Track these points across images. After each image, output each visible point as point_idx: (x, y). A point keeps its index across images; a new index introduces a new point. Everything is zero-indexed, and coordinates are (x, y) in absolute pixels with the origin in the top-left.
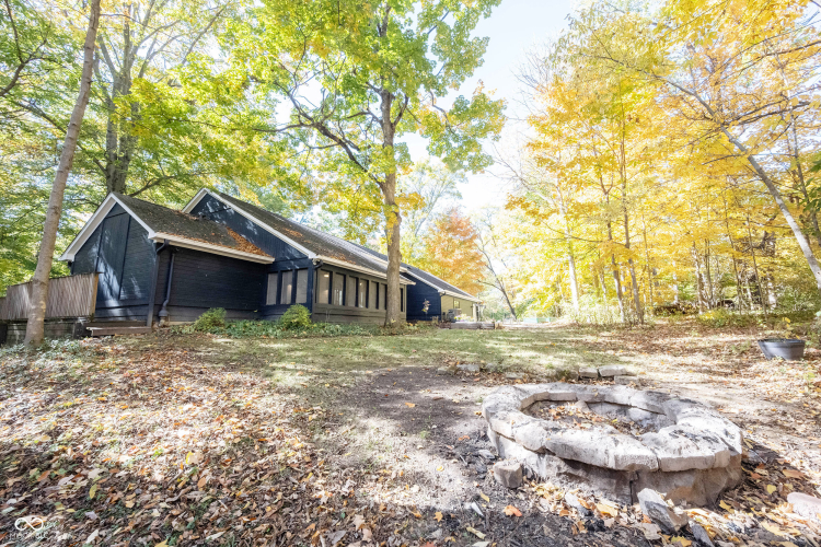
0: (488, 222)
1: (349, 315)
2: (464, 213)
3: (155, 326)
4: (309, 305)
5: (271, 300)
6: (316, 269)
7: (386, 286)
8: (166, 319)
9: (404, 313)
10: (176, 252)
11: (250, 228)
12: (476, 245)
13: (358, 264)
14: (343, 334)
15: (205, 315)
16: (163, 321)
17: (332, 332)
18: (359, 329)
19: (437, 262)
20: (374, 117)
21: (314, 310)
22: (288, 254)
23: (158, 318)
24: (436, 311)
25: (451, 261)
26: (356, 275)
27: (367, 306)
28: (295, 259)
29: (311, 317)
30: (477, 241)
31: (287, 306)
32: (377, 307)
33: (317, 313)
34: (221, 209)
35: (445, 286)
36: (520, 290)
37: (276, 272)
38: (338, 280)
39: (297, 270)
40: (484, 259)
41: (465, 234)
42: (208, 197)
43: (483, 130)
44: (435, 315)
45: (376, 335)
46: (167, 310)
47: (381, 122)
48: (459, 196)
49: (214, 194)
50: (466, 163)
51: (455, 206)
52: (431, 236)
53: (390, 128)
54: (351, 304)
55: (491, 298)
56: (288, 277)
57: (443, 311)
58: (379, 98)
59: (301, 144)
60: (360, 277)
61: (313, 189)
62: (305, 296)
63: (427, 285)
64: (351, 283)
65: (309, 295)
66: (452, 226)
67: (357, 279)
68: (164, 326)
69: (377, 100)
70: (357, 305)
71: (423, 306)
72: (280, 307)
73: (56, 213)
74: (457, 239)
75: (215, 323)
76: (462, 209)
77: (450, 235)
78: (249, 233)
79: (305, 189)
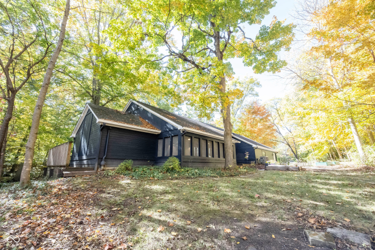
0: (275, 107)
1: (203, 162)
2: (261, 103)
3: (99, 170)
4: (179, 157)
5: (160, 154)
6: (183, 135)
7: (223, 144)
8: (104, 166)
9: (235, 160)
10: (110, 129)
11: (149, 115)
12: (269, 120)
13: (207, 132)
14: (200, 176)
15: (122, 164)
16: (102, 167)
17: (193, 175)
18: (209, 173)
19: (248, 130)
20: (211, 50)
21: (182, 160)
22: (168, 128)
23: (100, 165)
24: (253, 158)
25: (256, 129)
26: (206, 138)
27: (213, 156)
28: (170, 130)
29: (180, 164)
30: (270, 118)
31: (167, 158)
32: (219, 157)
33: (184, 162)
34: (137, 109)
35: (256, 143)
36: (304, 144)
37: (162, 138)
38: (196, 141)
39: (172, 137)
40: (275, 128)
41: (263, 114)
42: (132, 104)
43: (278, 46)
44: (253, 160)
45: (221, 176)
46: (105, 161)
47: (215, 52)
48: (257, 95)
49: (134, 102)
50: (268, 67)
51: (255, 100)
52: (244, 117)
53: (220, 54)
54: (204, 155)
55: (282, 149)
56: (168, 141)
57: (256, 158)
58: (213, 39)
59: (174, 71)
60: (208, 139)
61: (181, 95)
62: (177, 151)
63: (246, 143)
64: (203, 143)
65: (179, 151)
66: (255, 111)
67: (207, 140)
68: (103, 170)
69: (212, 41)
70: (207, 156)
71: (245, 155)
72: (164, 158)
73: (39, 108)
74: (258, 118)
75: (127, 169)
76: (260, 102)
77: (254, 116)
78: (149, 119)
79: (177, 96)
